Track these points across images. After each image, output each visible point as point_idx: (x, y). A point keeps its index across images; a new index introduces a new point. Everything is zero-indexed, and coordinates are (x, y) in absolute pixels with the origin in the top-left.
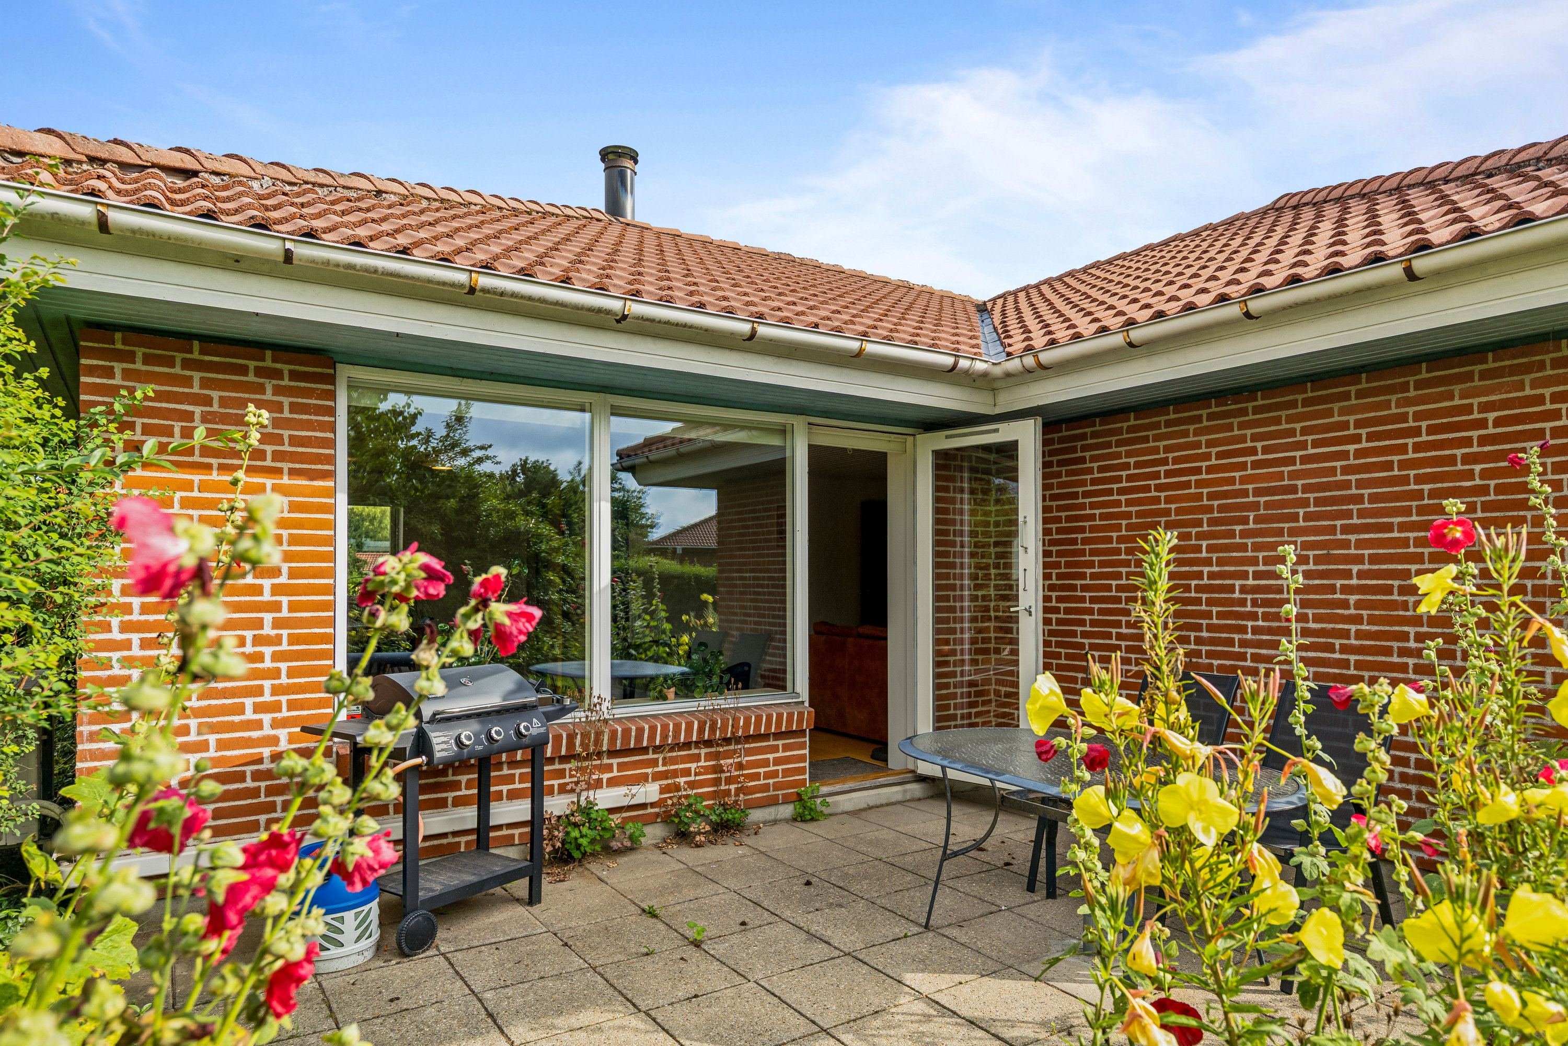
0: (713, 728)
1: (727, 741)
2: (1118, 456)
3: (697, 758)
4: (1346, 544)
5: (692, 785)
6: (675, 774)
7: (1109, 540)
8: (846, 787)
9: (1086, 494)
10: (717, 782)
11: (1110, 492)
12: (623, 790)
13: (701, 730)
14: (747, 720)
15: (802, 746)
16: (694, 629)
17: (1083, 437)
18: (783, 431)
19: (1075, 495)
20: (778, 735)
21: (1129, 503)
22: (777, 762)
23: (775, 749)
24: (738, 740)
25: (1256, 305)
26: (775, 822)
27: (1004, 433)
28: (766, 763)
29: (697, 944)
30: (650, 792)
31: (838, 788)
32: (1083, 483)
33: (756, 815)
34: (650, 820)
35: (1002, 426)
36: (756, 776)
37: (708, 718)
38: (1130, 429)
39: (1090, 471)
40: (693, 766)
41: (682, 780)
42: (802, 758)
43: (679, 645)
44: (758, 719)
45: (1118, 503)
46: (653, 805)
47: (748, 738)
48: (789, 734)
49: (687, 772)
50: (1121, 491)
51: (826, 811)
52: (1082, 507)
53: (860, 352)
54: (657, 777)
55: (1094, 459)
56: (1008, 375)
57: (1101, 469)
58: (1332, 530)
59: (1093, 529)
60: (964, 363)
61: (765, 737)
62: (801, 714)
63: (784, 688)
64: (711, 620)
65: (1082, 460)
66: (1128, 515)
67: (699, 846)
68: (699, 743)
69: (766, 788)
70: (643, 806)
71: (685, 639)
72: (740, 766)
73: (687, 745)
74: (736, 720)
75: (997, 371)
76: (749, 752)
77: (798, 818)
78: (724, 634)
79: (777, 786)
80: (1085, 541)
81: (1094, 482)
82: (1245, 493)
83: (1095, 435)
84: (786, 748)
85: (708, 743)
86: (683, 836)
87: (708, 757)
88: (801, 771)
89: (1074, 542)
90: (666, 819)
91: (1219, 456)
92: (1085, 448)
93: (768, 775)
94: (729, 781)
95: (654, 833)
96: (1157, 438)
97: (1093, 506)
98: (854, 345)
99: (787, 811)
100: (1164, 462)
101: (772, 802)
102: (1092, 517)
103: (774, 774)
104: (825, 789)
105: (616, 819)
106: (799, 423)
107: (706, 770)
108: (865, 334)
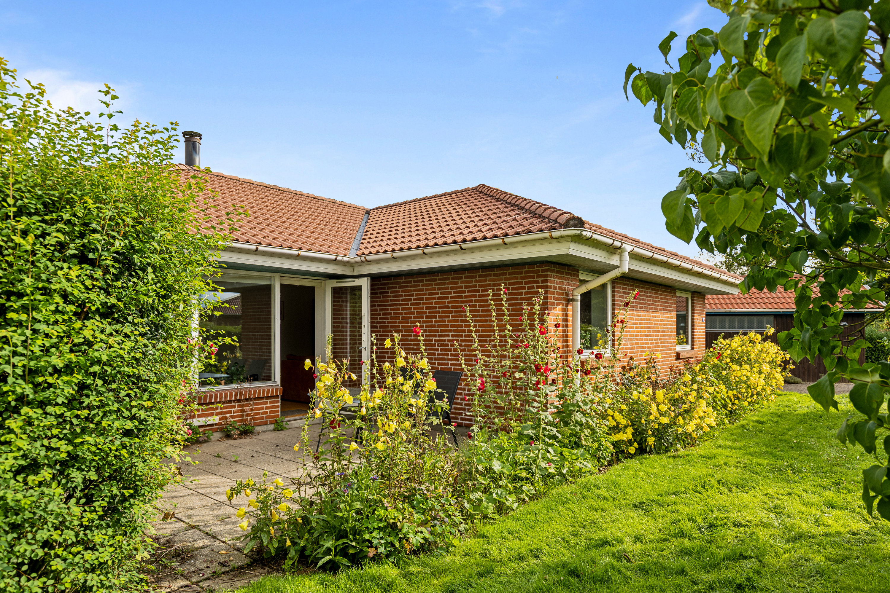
0: (241, 395)
1: (246, 400)
2: (399, 292)
3: (234, 407)
4: (461, 326)
5: (232, 417)
6: (225, 413)
7: (396, 322)
8: (296, 418)
9: (389, 305)
10: (242, 416)
11: (396, 305)
12: (203, 419)
13: (236, 396)
14: (255, 392)
15: (278, 402)
16: (229, 359)
17: (388, 284)
18: (270, 278)
19: (385, 305)
20: (268, 398)
21: (403, 309)
22: (267, 408)
23: (267, 403)
24: (251, 400)
25: (427, 251)
26: (266, 431)
27: (357, 282)
28: (263, 408)
29: (236, 462)
30: (215, 419)
31: (292, 418)
32: (388, 301)
33: (258, 429)
34: (215, 431)
35: (356, 280)
36: (259, 414)
37: (239, 392)
38: (403, 283)
39: (390, 297)
40: (233, 410)
41: (228, 415)
42: (278, 407)
43: (222, 367)
44: (260, 391)
45: (399, 309)
46: (216, 424)
47: (255, 399)
48: (272, 397)
49: (230, 412)
50: (400, 305)
51: (287, 426)
52: (388, 310)
53: (298, 255)
54: (217, 414)
55: (392, 292)
56: (356, 262)
57: (394, 296)
58: (458, 321)
59: (391, 318)
60: (339, 258)
61: (262, 398)
62: (277, 390)
63: (270, 380)
64: (238, 355)
65: (387, 292)
66: (402, 314)
67: (235, 439)
68: (236, 401)
69: (263, 418)
70: (212, 425)
71: (225, 363)
72: (252, 410)
73: (230, 401)
74: (250, 392)
75: (352, 261)
76: (255, 404)
77: (276, 430)
78: (245, 360)
79: (267, 417)
80: (389, 323)
81: (392, 301)
82: (435, 308)
83: (392, 283)
84: (271, 403)
85: (239, 401)
86: (228, 436)
87: (239, 406)
88: (278, 411)
89: (385, 323)
90: (222, 430)
91: (429, 294)
92: (389, 288)
93: (263, 413)
94: (247, 415)
95: (217, 435)
96: (411, 286)
97: (391, 310)
98: (296, 253)
99: (271, 427)
100: (413, 295)
101: (265, 423)
102: (390, 314)
103: (266, 413)
104: (287, 419)
105: (201, 430)
106: (277, 276)
107: (238, 411)
108: (300, 249)
